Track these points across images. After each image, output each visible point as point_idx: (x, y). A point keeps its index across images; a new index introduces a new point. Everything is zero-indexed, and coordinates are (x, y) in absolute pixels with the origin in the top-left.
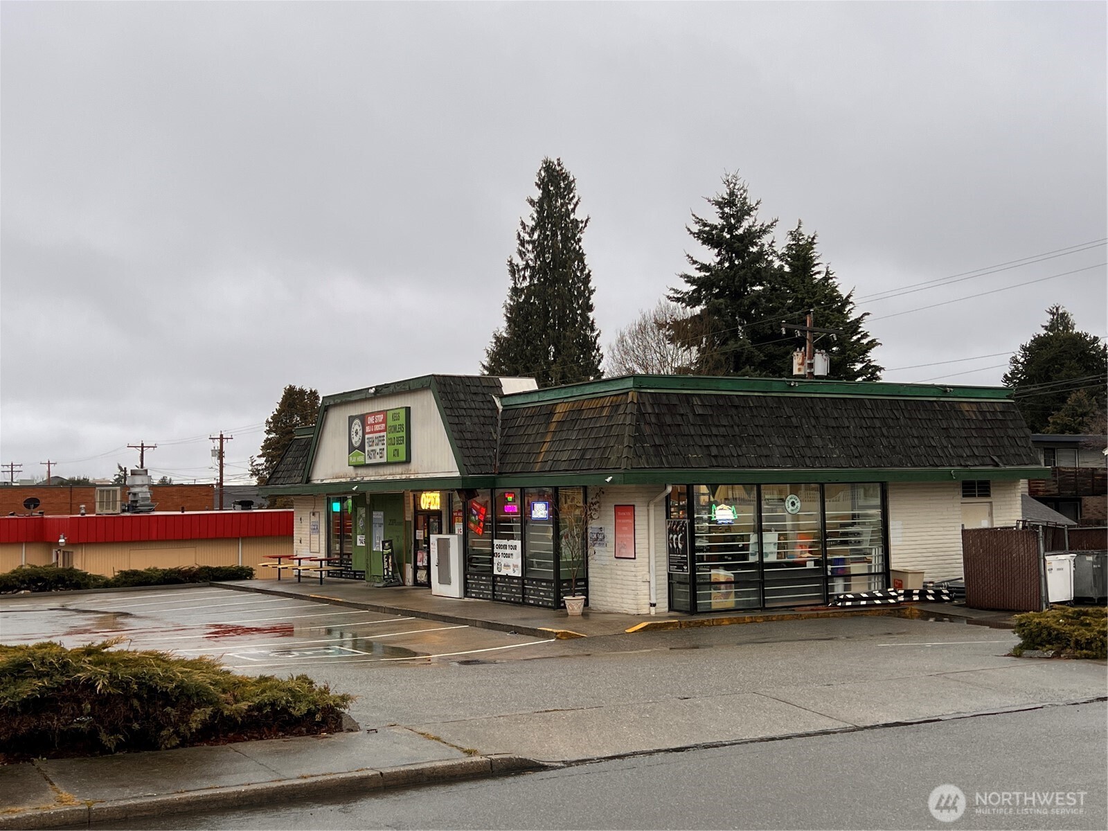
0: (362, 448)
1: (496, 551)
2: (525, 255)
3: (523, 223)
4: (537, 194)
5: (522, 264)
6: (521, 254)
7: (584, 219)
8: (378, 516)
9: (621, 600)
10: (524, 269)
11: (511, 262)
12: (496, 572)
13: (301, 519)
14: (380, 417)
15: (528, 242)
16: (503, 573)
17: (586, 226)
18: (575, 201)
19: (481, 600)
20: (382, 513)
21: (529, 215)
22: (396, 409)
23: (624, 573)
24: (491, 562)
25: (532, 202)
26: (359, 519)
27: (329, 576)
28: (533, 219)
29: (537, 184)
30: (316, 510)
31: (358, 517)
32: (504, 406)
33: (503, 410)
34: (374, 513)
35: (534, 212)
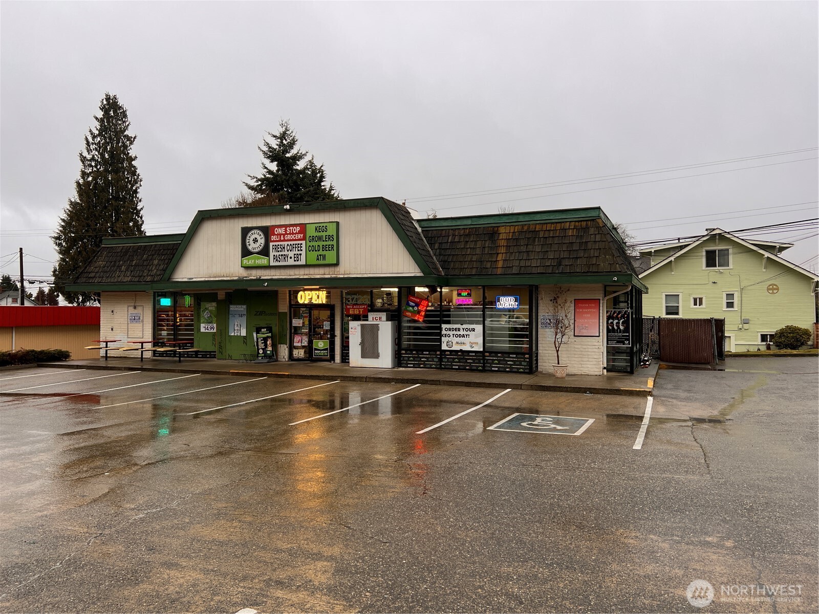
0: (265, 252)
1: (444, 332)
2: (92, 152)
3: (91, 131)
4: (100, 114)
5: (89, 157)
6: (89, 151)
7: (133, 136)
8: (238, 308)
9: (580, 366)
10: (90, 160)
11: (81, 154)
12: (444, 347)
13: (112, 312)
14: (298, 229)
15: (93, 144)
16: (456, 348)
17: (134, 141)
18: (127, 123)
19: (422, 369)
20: (245, 307)
21: (95, 126)
22: (324, 223)
23: (585, 347)
24: (440, 341)
25: (97, 118)
26: (204, 311)
27: (154, 356)
28: (97, 129)
29: (100, 109)
30: (137, 304)
31: (202, 310)
32: (422, 227)
33: (422, 231)
34: (231, 306)
35: (98, 126)
